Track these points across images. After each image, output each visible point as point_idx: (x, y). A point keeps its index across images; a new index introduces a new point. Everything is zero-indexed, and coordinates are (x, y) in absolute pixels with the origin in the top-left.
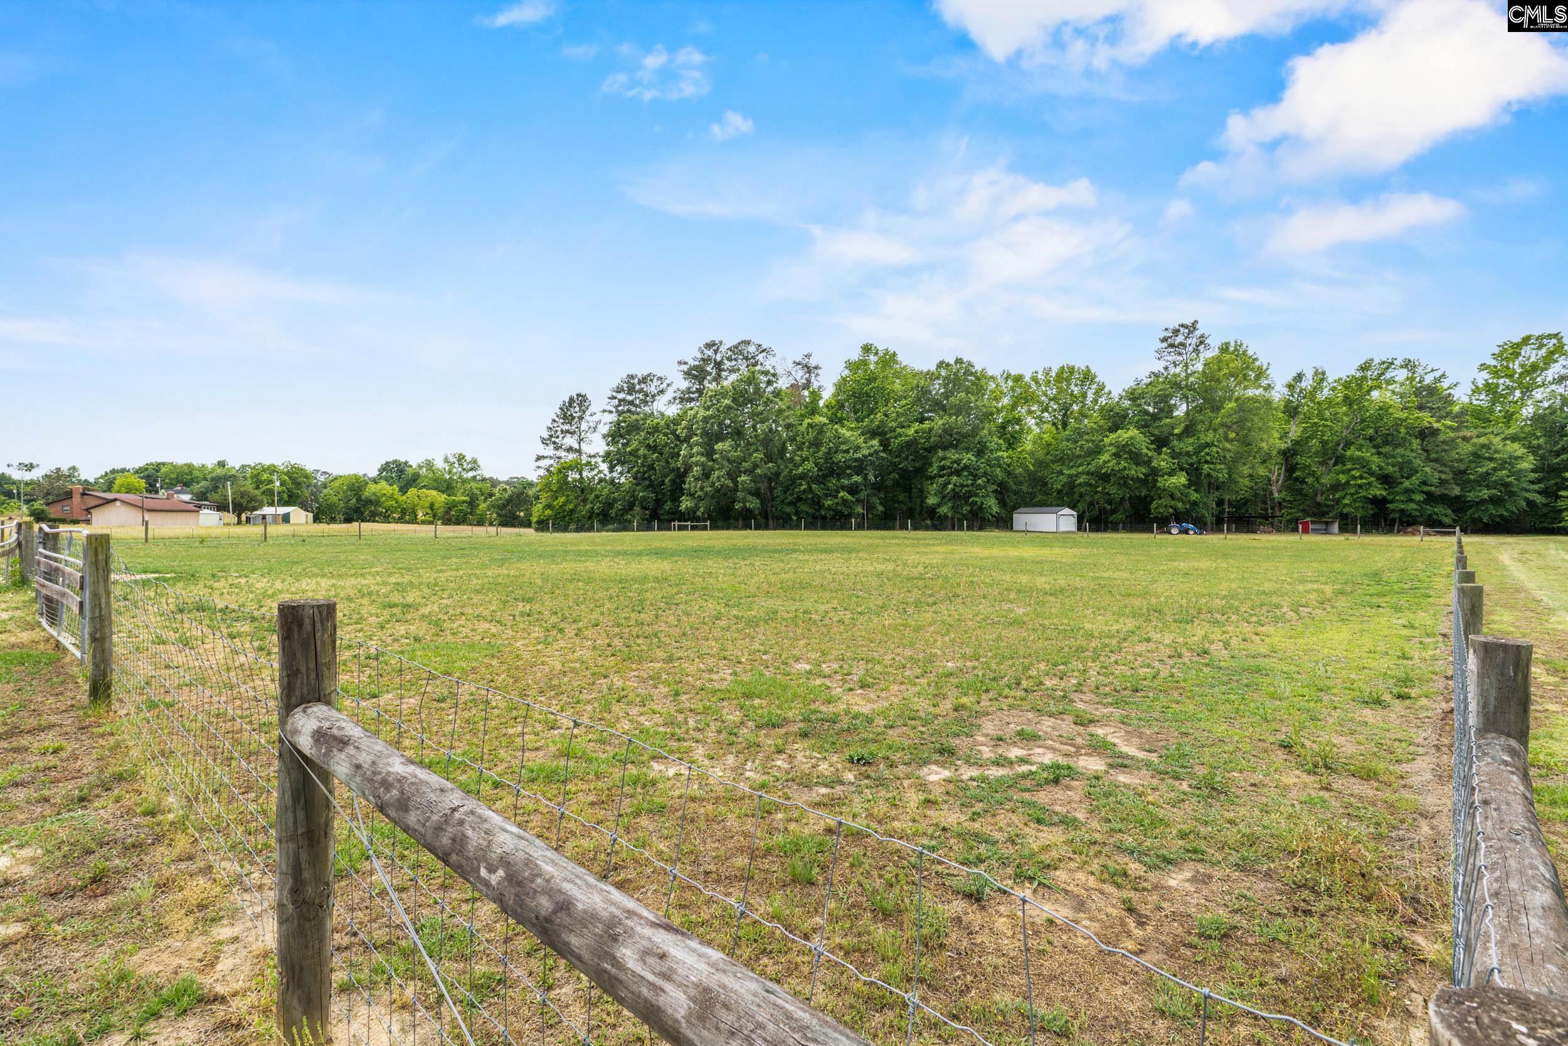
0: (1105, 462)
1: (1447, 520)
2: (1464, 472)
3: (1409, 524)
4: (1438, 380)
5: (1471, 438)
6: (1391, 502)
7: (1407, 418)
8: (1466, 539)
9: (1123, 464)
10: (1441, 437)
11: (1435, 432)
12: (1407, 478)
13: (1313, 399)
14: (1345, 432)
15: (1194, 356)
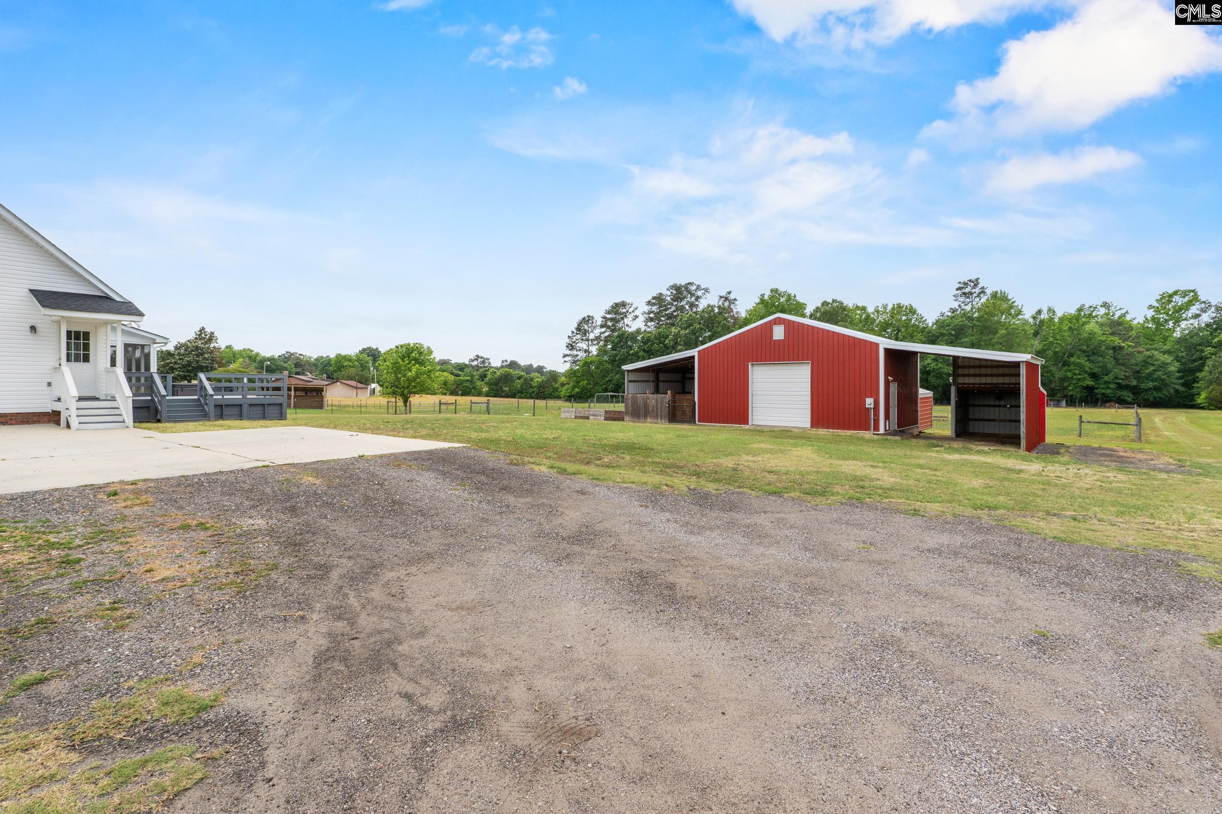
0: (929, 364)
1: (1129, 399)
2: (1138, 372)
3: (1107, 402)
4: (1124, 315)
5: (1143, 352)
6: (1097, 389)
7: (1106, 340)
8: (1140, 411)
9: (940, 365)
10: (1125, 352)
11: (1121, 348)
12: (1106, 375)
13: (1049, 327)
14: (1069, 347)
15: (977, 299)
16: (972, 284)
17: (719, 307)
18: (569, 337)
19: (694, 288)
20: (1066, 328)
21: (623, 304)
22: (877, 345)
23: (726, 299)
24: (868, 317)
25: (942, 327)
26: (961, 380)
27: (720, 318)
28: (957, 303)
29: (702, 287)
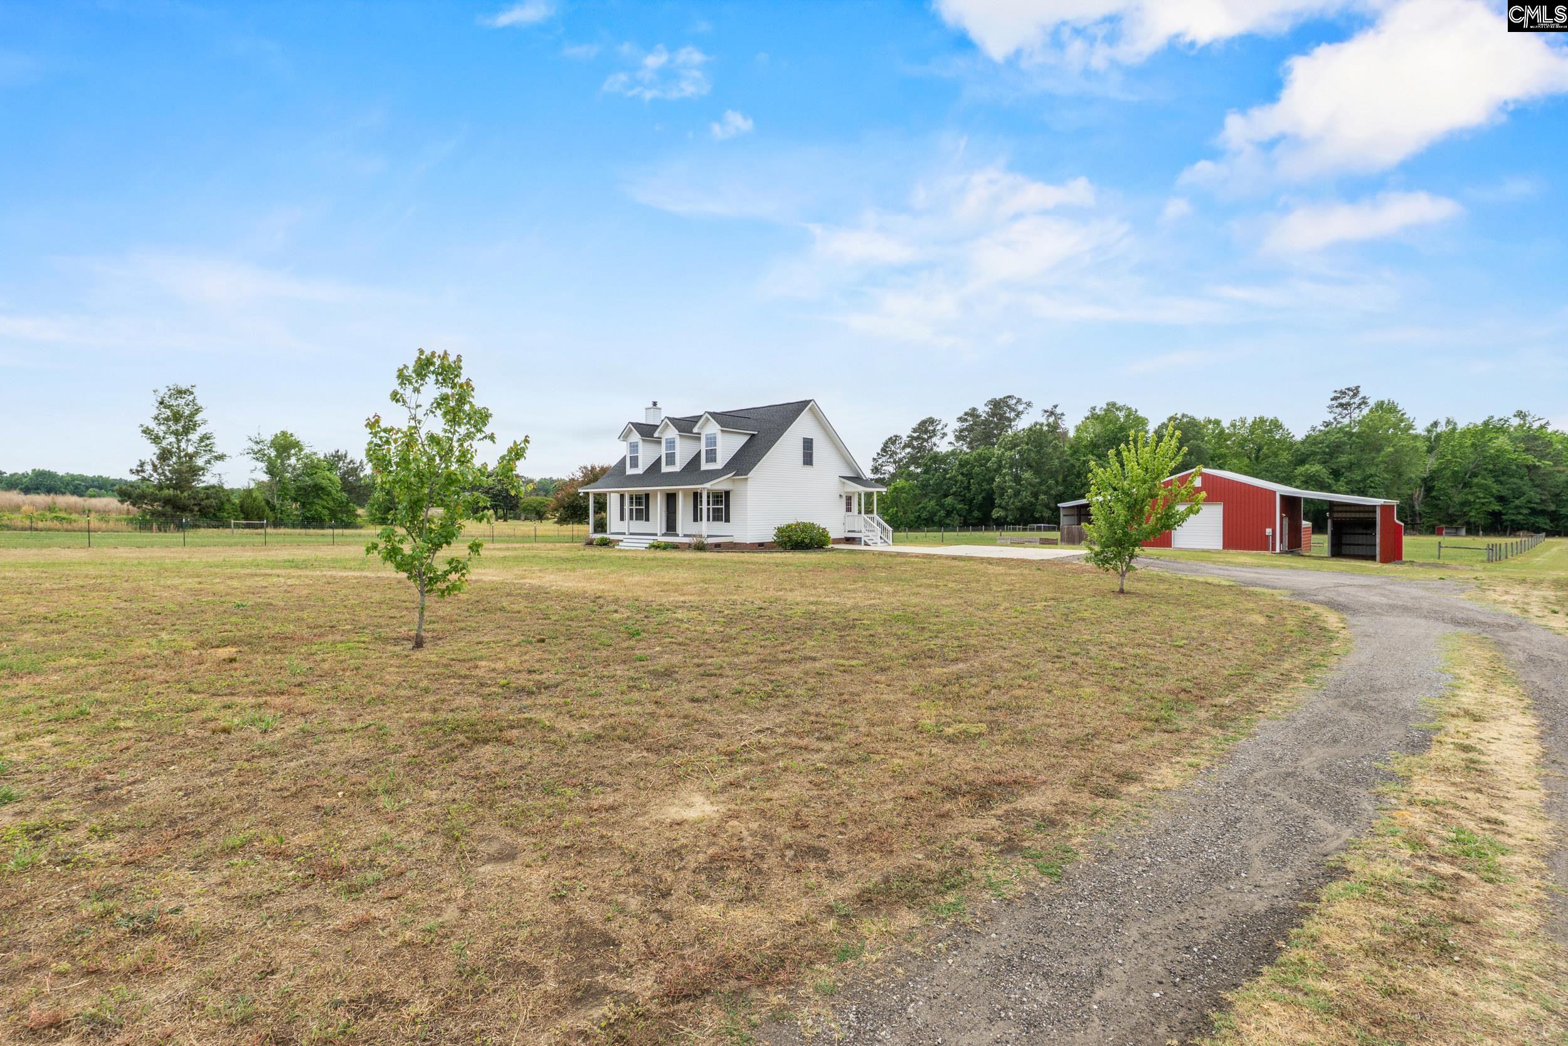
2: (1558, 495)
4: (1543, 427)
6: (1505, 514)
7: (1517, 458)
10: (1542, 472)
11: (1537, 468)
12: (1517, 498)
13: (1447, 442)
14: (1471, 466)
15: (1357, 411)
16: (1351, 393)
17: (1048, 425)
18: (874, 459)
19: (1014, 401)
20: (1469, 443)
21: (931, 421)
22: (1275, 492)
23: (1052, 413)
24: (1222, 431)
25: (1314, 444)
26: (1335, 515)
27: (1050, 437)
28: (1333, 415)
29: (1024, 400)
